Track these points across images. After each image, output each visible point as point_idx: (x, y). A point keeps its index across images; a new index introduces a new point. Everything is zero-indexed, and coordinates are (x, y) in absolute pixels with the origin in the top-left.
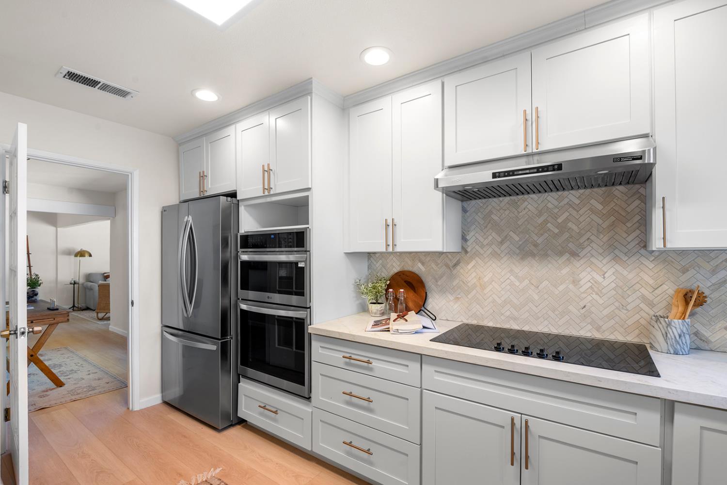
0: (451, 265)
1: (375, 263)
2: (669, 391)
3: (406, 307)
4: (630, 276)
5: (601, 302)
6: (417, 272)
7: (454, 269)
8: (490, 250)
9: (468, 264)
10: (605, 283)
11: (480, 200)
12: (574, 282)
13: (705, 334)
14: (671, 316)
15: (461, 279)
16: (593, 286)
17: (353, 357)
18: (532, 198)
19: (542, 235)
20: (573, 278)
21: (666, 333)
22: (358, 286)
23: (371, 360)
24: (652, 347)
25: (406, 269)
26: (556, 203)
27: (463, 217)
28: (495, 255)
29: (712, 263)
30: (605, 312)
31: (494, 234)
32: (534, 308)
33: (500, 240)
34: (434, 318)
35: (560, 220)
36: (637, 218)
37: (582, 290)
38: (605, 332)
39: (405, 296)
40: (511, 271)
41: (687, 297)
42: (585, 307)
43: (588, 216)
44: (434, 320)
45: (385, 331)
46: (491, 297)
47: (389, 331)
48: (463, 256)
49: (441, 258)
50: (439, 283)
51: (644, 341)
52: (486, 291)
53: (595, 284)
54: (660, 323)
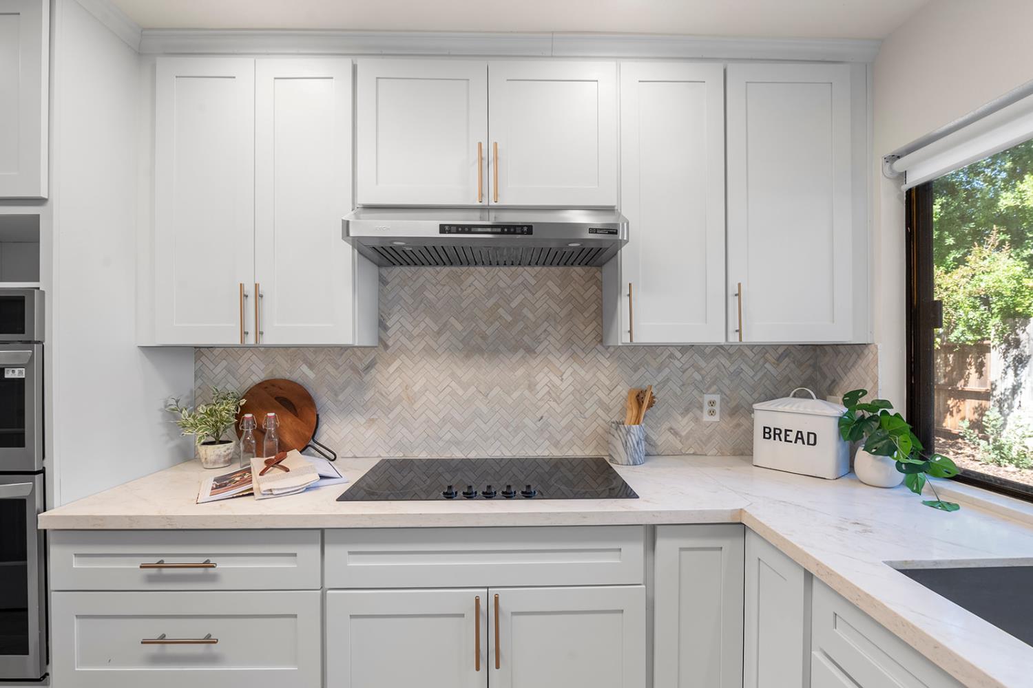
0: (361, 367)
1: (212, 367)
2: (653, 514)
3: (279, 444)
4: (587, 377)
5: (559, 410)
6: (300, 381)
7: (366, 374)
8: (423, 344)
9: (390, 365)
10: (562, 387)
11: (407, 268)
12: (529, 386)
13: (653, 437)
14: (627, 422)
15: (377, 390)
16: (551, 391)
17: (167, 561)
18: (479, 272)
19: (492, 323)
20: (529, 381)
21: (626, 443)
22: (172, 413)
23: (212, 560)
24: (612, 459)
25: (278, 376)
26: (509, 281)
27: (380, 291)
28: (430, 351)
29: (657, 360)
30: (564, 423)
31: (427, 320)
32: (483, 426)
33: (436, 329)
34: (333, 457)
35: (513, 305)
36: (594, 307)
37: (539, 396)
38: (564, 448)
39: (278, 424)
40: (453, 375)
41: (639, 398)
42: (542, 418)
43: (544, 301)
44: (333, 460)
45: (243, 496)
46: (424, 415)
47: (252, 494)
48: (380, 353)
49: (344, 355)
50: (341, 397)
51: (602, 453)
52: (416, 406)
53: (553, 389)
54: (621, 431)
